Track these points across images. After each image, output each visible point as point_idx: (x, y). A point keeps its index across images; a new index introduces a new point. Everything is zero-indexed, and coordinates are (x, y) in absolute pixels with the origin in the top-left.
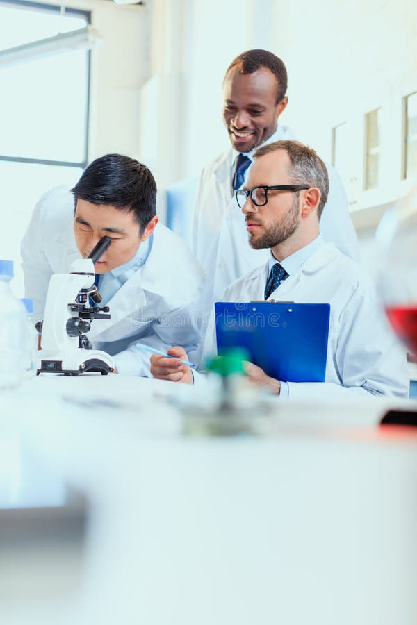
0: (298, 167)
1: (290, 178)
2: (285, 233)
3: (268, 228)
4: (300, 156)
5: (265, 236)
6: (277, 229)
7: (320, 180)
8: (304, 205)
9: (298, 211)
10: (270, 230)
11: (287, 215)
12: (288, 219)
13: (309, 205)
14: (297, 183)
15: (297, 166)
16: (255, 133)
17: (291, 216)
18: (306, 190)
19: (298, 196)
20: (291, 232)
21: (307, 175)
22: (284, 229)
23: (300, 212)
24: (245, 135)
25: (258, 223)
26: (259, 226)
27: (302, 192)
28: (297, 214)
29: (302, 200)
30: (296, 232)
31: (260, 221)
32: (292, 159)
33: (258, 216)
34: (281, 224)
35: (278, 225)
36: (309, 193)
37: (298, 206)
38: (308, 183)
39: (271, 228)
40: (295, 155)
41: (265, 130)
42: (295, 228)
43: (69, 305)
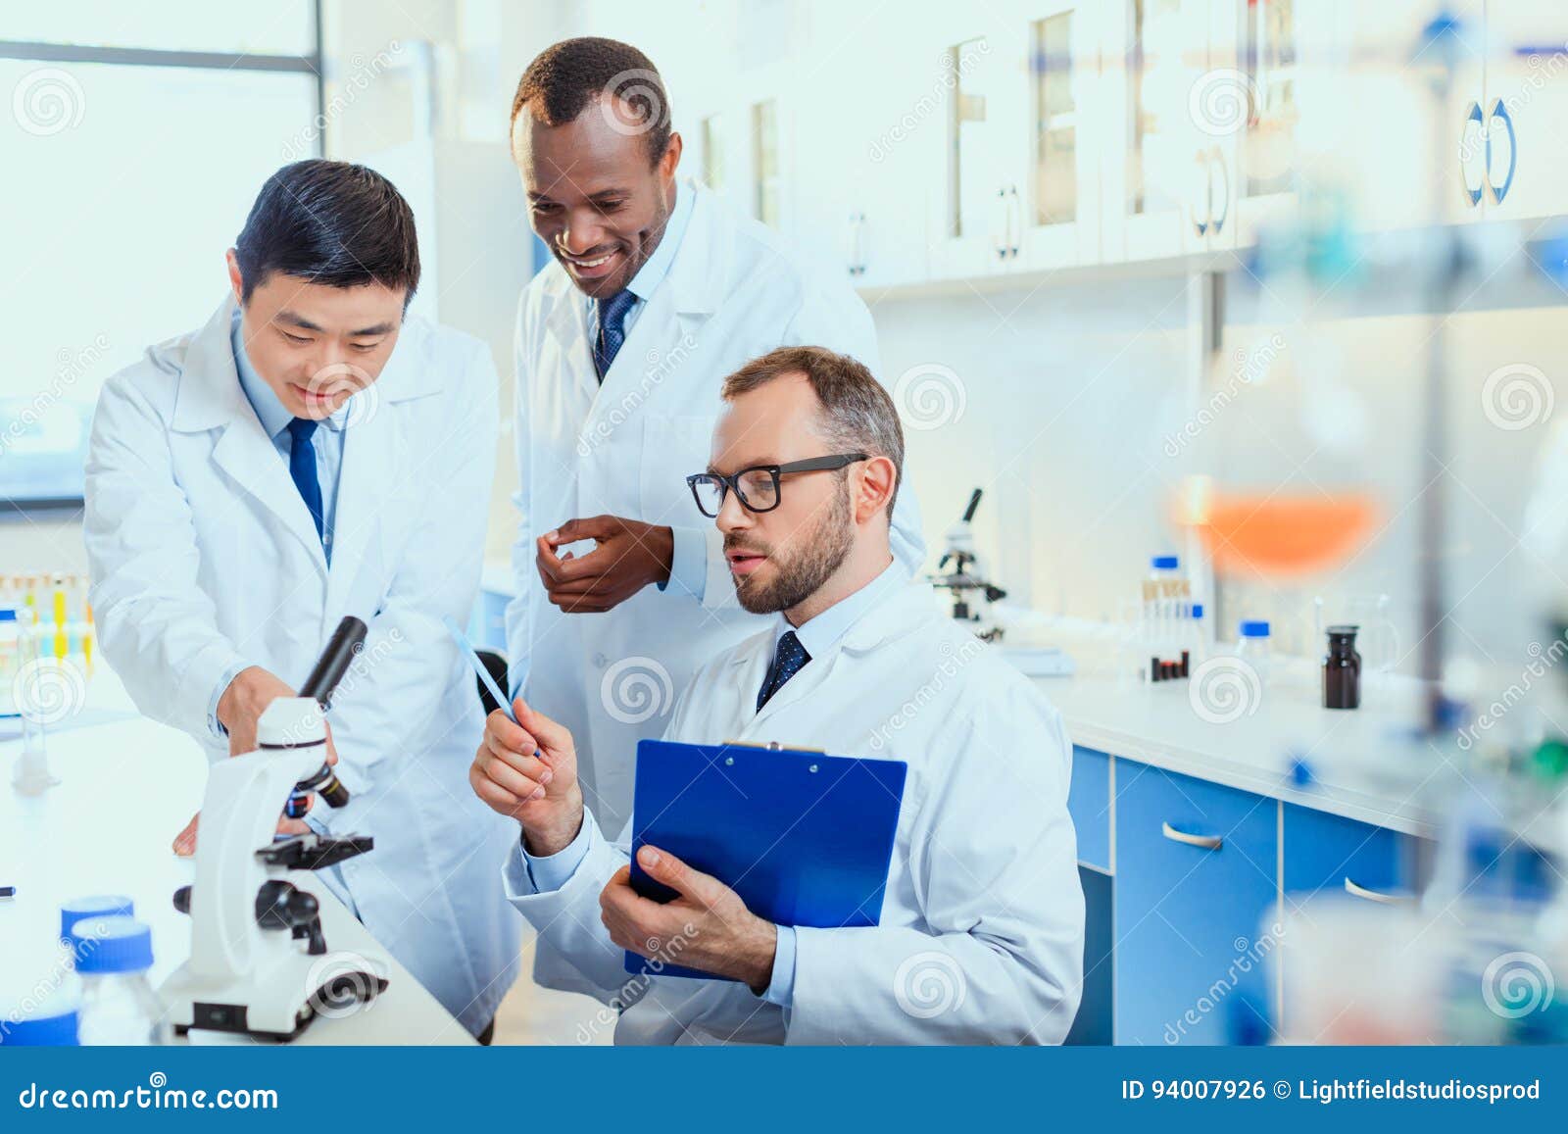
0: (839, 411)
1: (825, 439)
2: (823, 568)
3: (784, 562)
4: (840, 385)
5: (779, 583)
6: (805, 561)
7: (888, 436)
8: (859, 497)
9: (848, 512)
10: (790, 568)
11: (824, 527)
12: (828, 535)
13: (870, 497)
14: (842, 450)
15: (835, 410)
16: (623, 250)
17: (834, 527)
18: (860, 463)
19: (845, 478)
20: (836, 564)
21: (859, 428)
22: (821, 556)
23: (853, 513)
24: (601, 261)
25: (760, 553)
26: (765, 557)
27: (854, 468)
28: (847, 522)
29: (855, 486)
30: (845, 563)
31: (765, 547)
32: (822, 394)
33: (757, 534)
34: (814, 548)
35: (805, 551)
36: (870, 468)
37: (847, 503)
38: (862, 446)
39: (792, 561)
40: (827, 383)
41: (643, 235)
42: (843, 554)
43: (259, 852)
